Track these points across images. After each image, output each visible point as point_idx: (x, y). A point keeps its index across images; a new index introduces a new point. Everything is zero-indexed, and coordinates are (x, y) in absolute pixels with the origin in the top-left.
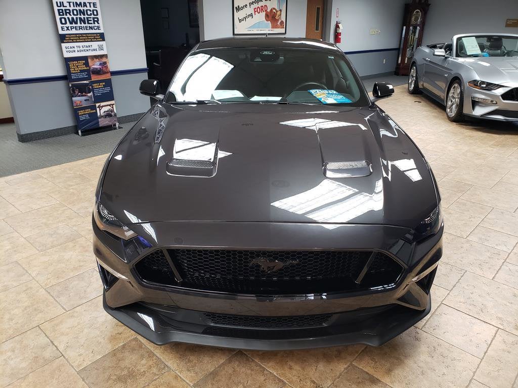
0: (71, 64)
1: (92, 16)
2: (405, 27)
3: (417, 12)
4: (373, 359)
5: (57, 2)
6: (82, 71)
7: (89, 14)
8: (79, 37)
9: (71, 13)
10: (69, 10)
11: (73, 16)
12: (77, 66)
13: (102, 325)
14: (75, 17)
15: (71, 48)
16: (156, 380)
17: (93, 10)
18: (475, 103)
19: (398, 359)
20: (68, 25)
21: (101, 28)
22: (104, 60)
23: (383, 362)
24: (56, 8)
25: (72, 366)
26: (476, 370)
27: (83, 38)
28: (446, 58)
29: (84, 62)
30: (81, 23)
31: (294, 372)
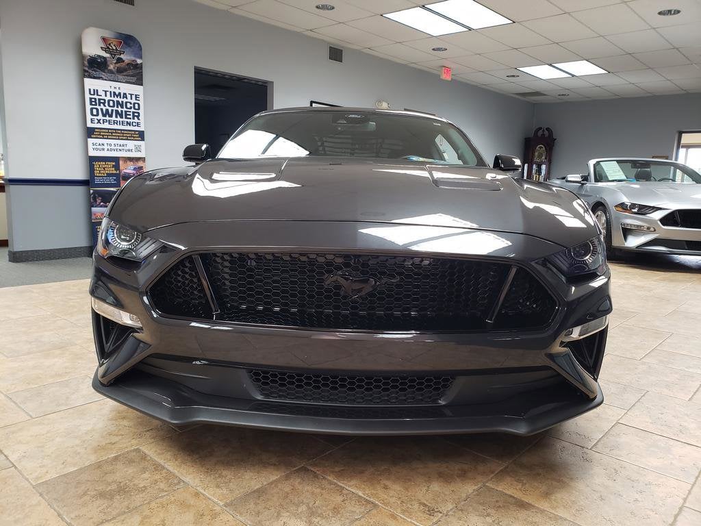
0: (96, 164)
1: (133, 110)
2: (526, 166)
3: (541, 148)
4: (519, 481)
5: (90, 90)
6: (109, 175)
7: (128, 107)
8: (112, 133)
9: (106, 104)
10: (104, 100)
11: (108, 107)
12: (104, 168)
13: (86, 433)
14: (110, 109)
15: (100, 145)
16: (162, 497)
17: (134, 104)
18: (627, 232)
19: (559, 481)
20: (100, 117)
21: (142, 125)
22: (140, 164)
23: (536, 484)
24: (87, 96)
25: (27, 480)
26: (687, 496)
27: (117, 134)
28: (583, 184)
29: (114, 164)
30: (116, 117)
31: (392, 493)
